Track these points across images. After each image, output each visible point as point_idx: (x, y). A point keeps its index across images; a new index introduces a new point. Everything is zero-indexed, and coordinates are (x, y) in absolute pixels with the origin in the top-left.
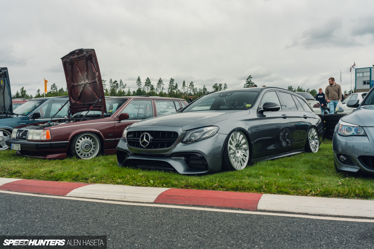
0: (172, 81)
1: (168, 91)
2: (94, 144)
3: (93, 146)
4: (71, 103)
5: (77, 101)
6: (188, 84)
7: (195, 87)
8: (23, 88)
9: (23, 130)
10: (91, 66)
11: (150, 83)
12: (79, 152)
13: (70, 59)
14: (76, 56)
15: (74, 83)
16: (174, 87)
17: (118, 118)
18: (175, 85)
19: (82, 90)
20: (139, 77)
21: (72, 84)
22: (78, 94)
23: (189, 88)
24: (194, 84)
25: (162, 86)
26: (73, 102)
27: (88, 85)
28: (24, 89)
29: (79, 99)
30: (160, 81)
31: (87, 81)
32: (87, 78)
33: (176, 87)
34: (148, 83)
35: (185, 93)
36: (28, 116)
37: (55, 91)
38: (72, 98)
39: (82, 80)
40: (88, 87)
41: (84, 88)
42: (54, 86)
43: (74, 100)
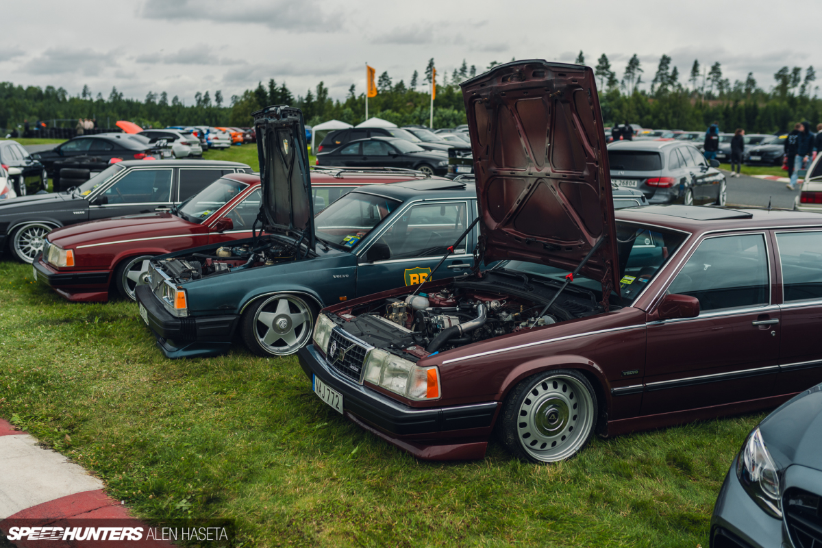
0: (665, 61)
1: (653, 87)
2: (575, 407)
3: (571, 412)
4: (484, 227)
5: (505, 225)
6: (705, 69)
7: (723, 77)
8: (322, 84)
9: (352, 343)
10: (573, 122)
11: (607, 67)
12: (527, 435)
13: (491, 89)
14: (514, 83)
15: (500, 166)
16: (668, 77)
17: (656, 312)
18: (670, 71)
19: (527, 195)
20: (581, 53)
21: (494, 168)
22: (510, 203)
23: (708, 79)
24: (722, 68)
25: (637, 74)
26: (494, 225)
27: (550, 183)
28: (324, 87)
29: (514, 219)
30: (634, 63)
31: (547, 169)
32: (550, 158)
33: (674, 76)
34: (603, 68)
35: (696, 91)
36: (353, 252)
37: (387, 88)
38: (488, 214)
39: (529, 161)
40: (551, 189)
41: (531, 188)
42: (384, 77)
43: (496, 221)
